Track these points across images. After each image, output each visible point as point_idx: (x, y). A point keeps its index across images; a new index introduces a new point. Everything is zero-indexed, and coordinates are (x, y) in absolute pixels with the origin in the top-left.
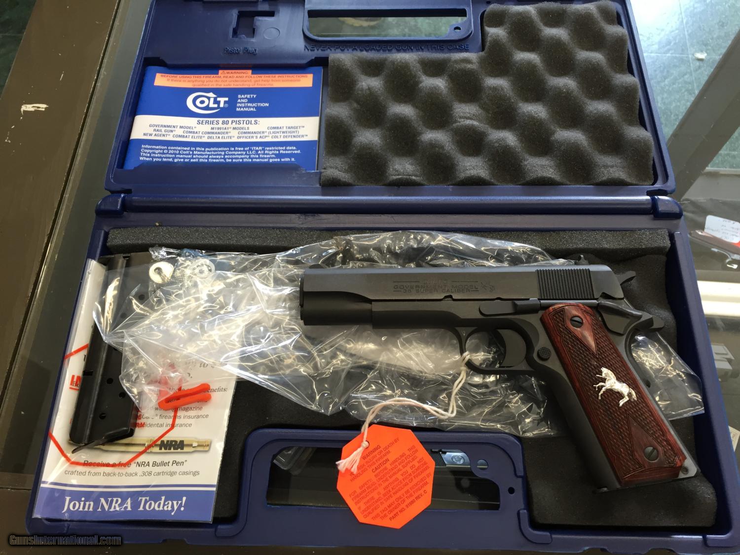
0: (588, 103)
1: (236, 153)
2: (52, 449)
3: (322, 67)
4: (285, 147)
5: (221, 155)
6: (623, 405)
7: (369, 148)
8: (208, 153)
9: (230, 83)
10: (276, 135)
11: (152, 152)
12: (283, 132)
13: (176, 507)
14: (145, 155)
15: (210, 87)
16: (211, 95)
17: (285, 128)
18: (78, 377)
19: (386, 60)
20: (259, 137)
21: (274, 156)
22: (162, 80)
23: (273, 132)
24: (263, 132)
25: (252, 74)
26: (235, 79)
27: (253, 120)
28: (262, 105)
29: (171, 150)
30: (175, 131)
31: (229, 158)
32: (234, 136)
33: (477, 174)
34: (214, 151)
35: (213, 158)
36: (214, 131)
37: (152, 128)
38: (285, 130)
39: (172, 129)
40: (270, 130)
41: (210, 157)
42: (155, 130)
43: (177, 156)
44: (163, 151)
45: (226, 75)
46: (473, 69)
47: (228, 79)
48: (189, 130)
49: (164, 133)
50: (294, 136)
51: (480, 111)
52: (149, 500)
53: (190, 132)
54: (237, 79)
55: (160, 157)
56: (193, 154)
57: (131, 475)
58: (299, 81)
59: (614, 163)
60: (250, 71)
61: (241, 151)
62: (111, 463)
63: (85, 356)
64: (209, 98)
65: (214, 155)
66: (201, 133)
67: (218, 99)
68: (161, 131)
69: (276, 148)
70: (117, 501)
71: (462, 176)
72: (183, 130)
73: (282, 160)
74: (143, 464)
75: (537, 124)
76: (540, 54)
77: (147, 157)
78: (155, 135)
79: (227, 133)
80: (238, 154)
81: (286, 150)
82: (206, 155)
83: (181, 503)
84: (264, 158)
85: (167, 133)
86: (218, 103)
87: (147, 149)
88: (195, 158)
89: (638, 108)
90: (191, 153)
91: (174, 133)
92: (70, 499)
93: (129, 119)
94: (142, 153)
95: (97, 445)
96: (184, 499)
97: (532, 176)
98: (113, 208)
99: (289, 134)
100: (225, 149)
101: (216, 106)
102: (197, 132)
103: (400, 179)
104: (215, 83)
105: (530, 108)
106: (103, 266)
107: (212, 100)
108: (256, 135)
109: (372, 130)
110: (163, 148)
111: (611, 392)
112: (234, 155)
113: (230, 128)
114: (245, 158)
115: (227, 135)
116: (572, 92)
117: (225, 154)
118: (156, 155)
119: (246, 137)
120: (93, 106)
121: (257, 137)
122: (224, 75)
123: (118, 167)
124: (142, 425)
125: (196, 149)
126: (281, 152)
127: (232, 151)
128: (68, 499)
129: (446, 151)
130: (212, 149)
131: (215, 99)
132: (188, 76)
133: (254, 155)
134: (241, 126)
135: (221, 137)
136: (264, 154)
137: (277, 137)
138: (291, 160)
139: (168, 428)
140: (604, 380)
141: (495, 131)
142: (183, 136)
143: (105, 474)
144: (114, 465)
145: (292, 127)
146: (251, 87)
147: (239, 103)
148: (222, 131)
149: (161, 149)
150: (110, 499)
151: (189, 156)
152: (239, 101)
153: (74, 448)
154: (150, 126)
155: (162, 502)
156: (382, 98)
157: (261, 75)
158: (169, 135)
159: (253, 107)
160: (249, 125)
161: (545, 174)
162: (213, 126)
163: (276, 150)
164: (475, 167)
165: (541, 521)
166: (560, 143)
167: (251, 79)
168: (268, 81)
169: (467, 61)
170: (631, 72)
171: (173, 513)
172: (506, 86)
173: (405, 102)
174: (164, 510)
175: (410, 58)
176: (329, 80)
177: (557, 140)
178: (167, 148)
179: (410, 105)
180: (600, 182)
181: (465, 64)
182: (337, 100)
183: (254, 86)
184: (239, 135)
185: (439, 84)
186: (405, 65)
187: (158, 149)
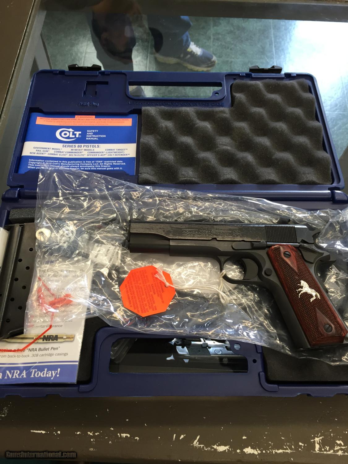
0: (294, 137)
1: (87, 164)
3: (137, 115)
4: (116, 161)
5: (77, 165)
6: (312, 301)
7: (167, 162)
8: (70, 164)
9: (82, 123)
10: (111, 154)
11: (35, 164)
12: (115, 152)
13: (54, 375)
14: (31, 165)
15: (70, 125)
16: (71, 130)
17: (116, 150)
19: (175, 111)
20: (100, 155)
21: (109, 166)
22: (41, 121)
23: (109, 152)
24: (103, 152)
25: (96, 118)
26: (85, 121)
27: (96, 145)
28: (101, 136)
30: (49, 151)
31: (82, 168)
33: (231, 177)
34: (73, 163)
35: (72, 168)
36: (73, 151)
37: (35, 149)
38: (116, 151)
39: (47, 150)
40: (107, 151)
41: (71, 166)
42: (37, 150)
43: (51, 166)
45: (80, 118)
46: (227, 117)
47: (81, 120)
48: (57, 151)
49: (43, 152)
50: (122, 155)
51: (232, 141)
52: (37, 371)
54: (86, 121)
55: (40, 167)
57: (25, 356)
58: (124, 122)
59: (309, 172)
60: (94, 116)
61: (89, 163)
62: (13, 349)
64: (69, 132)
65: (73, 165)
66: (65, 152)
67: (75, 133)
68: (41, 151)
69: (111, 162)
70: (17, 372)
71: (222, 178)
72: (54, 150)
73: (115, 169)
74: (33, 350)
75: (265, 149)
76: (265, 109)
77: (32, 166)
78: (37, 153)
79: (81, 152)
80: (87, 165)
81: (116, 163)
82: (68, 165)
83: (57, 372)
84: (104, 167)
85: (44, 152)
86: (75, 135)
87: (32, 161)
88: (62, 167)
89: (323, 140)
90: (59, 164)
91: (48, 152)
93: (21, 144)
94: (29, 164)
95: (4, 339)
96: (59, 370)
97: (263, 179)
98: (13, 197)
99: (119, 153)
100: (80, 162)
101: (74, 136)
102: (62, 152)
103: (186, 180)
104: (73, 123)
105: (260, 140)
106: (7, 231)
107: (71, 133)
108: (99, 154)
109: (168, 151)
111: (306, 293)
112: (86, 165)
113: (83, 149)
114: (92, 167)
115: (81, 154)
116: (284, 131)
117: (80, 165)
118: (38, 165)
119: (92, 155)
121: (99, 155)
122: (79, 118)
123: (15, 172)
124: (32, 327)
125: (62, 162)
126: (114, 164)
127: (84, 163)
129: (212, 164)
130: (72, 162)
131: (73, 132)
132: (56, 118)
133: (98, 165)
134: (89, 148)
135: (77, 155)
136: (103, 165)
137: (111, 155)
138: (120, 168)
139: (48, 328)
140: (302, 287)
141: (241, 153)
142: (54, 154)
143: (9, 356)
144: (14, 351)
145: (120, 150)
146: (95, 125)
147: (88, 135)
148: (78, 151)
149: (41, 162)
150: (12, 371)
151: (58, 166)
152: (88, 134)
155: (45, 372)
156: (174, 133)
157: (101, 119)
158: (46, 153)
159: (96, 137)
160: (94, 148)
161: (270, 178)
162: (72, 148)
163: (111, 163)
164: (229, 173)
165: (272, 379)
166: (278, 160)
167: (94, 121)
168: (105, 122)
169: (223, 112)
170: (318, 120)
171: (52, 379)
172: (246, 127)
173: (187, 136)
174: (46, 377)
175: (190, 110)
176: (142, 122)
177: (276, 158)
178: (45, 161)
179: (190, 137)
180: (302, 183)
181: (222, 114)
182: (147, 134)
183: (97, 125)
184: (88, 154)
185: (207, 125)
186: (187, 114)
187: (39, 162)
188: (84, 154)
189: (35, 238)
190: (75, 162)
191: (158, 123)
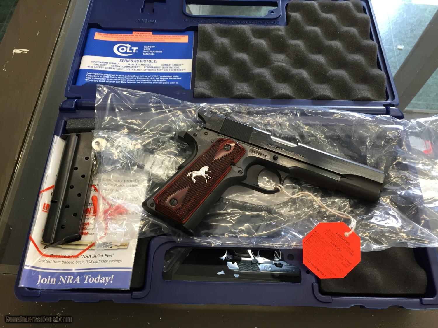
0: (348, 55)
1: (143, 78)
2: (31, 246)
3: (193, 32)
4: (172, 76)
5: (134, 79)
7: (223, 77)
8: (126, 78)
9: (139, 39)
10: (167, 69)
11: (93, 77)
12: (171, 68)
13: (107, 281)
14: (89, 78)
15: (127, 41)
16: (128, 45)
18: (48, 205)
19: (231, 28)
21: (165, 81)
22: (99, 36)
23: (165, 67)
24: (159, 67)
25: (153, 34)
26: (142, 37)
27: (153, 60)
28: (158, 52)
29: (104, 75)
30: (106, 65)
31: (139, 81)
32: (142, 69)
33: (286, 92)
34: (130, 77)
35: (129, 81)
36: (130, 66)
37: (93, 63)
38: (172, 66)
39: (105, 64)
40: (163, 66)
41: (128, 80)
42: (94, 64)
43: (108, 79)
44: (99, 76)
45: (137, 35)
46: (282, 35)
47: (138, 37)
48: (115, 65)
49: (100, 66)
50: (178, 70)
51: (287, 58)
52: (91, 277)
53: (115, 66)
54: (144, 37)
55: (98, 80)
56: (117, 79)
57: (79, 262)
58: (180, 39)
59: (364, 88)
60: (151, 33)
61: (146, 77)
62: (67, 255)
63: (52, 192)
64: (127, 47)
65: (130, 79)
66: (122, 67)
67: (132, 48)
68: (98, 65)
69: (167, 76)
70: (71, 278)
71: (277, 93)
72: (111, 64)
74: (87, 256)
75: (319, 66)
76: (320, 28)
77: (90, 79)
78: (95, 67)
79: (138, 67)
81: (173, 77)
82: (125, 79)
83: (111, 278)
84: (160, 82)
85: (102, 66)
86: (132, 50)
87: (90, 75)
88: (119, 81)
89: (377, 59)
90: (116, 78)
91: (106, 66)
92: (41, 277)
93: (79, 58)
94: (87, 77)
95: (58, 245)
96: (113, 276)
97: (318, 94)
98: (70, 107)
99: (175, 69)
100: (136, 76)
101: (131, 52)
102: (119, 66)
103: (240, 94)
104: (130, 39)
105: (315, 57)
106: (63, 140)
107: (128, 48)
108: (155, 69)
109: (223, 67)
110: (99, 74)
112: (142, 79)
113: (140, 64)
114: (148, 81)
116: (339, 48)
118: (95, 79)
119: (149, 70)
120: (56, 51)
121: (155, 70)
122: (136, 35)
123: (72, 84)
124: (86, 234)
125: (119, 76)
126: (170, 78)
127: (140, 77)
128: (40, 276)
129: (267, 79)
130: (129, 76)
131: (130, 48)
132: (114, 34)
133: (154, 80)
134: (146, 63)
135: (134, 69)
136: (160, 79)
138: (176, 83)
141: (295, 69)
142: (112, 68)
143: (63, 262)
144: (69, 257)
145: (176, 65)
146: (152, 41)
148: (134, 66)
149: (98, 75)
150: (66, 277)
151: (115, 80)
152: (145, 49)
153: (44, 246)
154: (92, 62)
155: (99, 278)
156: (229, 49)
157: (158, 35)
159: (153, 53)
160: (151, 63)
161: (324, 94)
163: (167, 77)
164: (284, 89)
165: (325, 290)
166: (332, 77)
167: (152, 37)
168: (162, 39)
169: (279, 30)
170: (372, 39)
171: (105, 285)
172: (301, 45)
173: (243, 52)
174: (100, 283)
175: (246, 28)
176: (198, 38)
177: (331, 75)
178: (102, 74)
179: (246, 54)
180: (357, 99)
181: (278, 32)
182: (203, 50)
183: (154, 42)
184: (144, 68)
185: (263, 42)
186: (243, 31)
187: (96, 75)
188: (141, 69)
189: (91, 148)
190: (131, 76)
191: (214, 40)
